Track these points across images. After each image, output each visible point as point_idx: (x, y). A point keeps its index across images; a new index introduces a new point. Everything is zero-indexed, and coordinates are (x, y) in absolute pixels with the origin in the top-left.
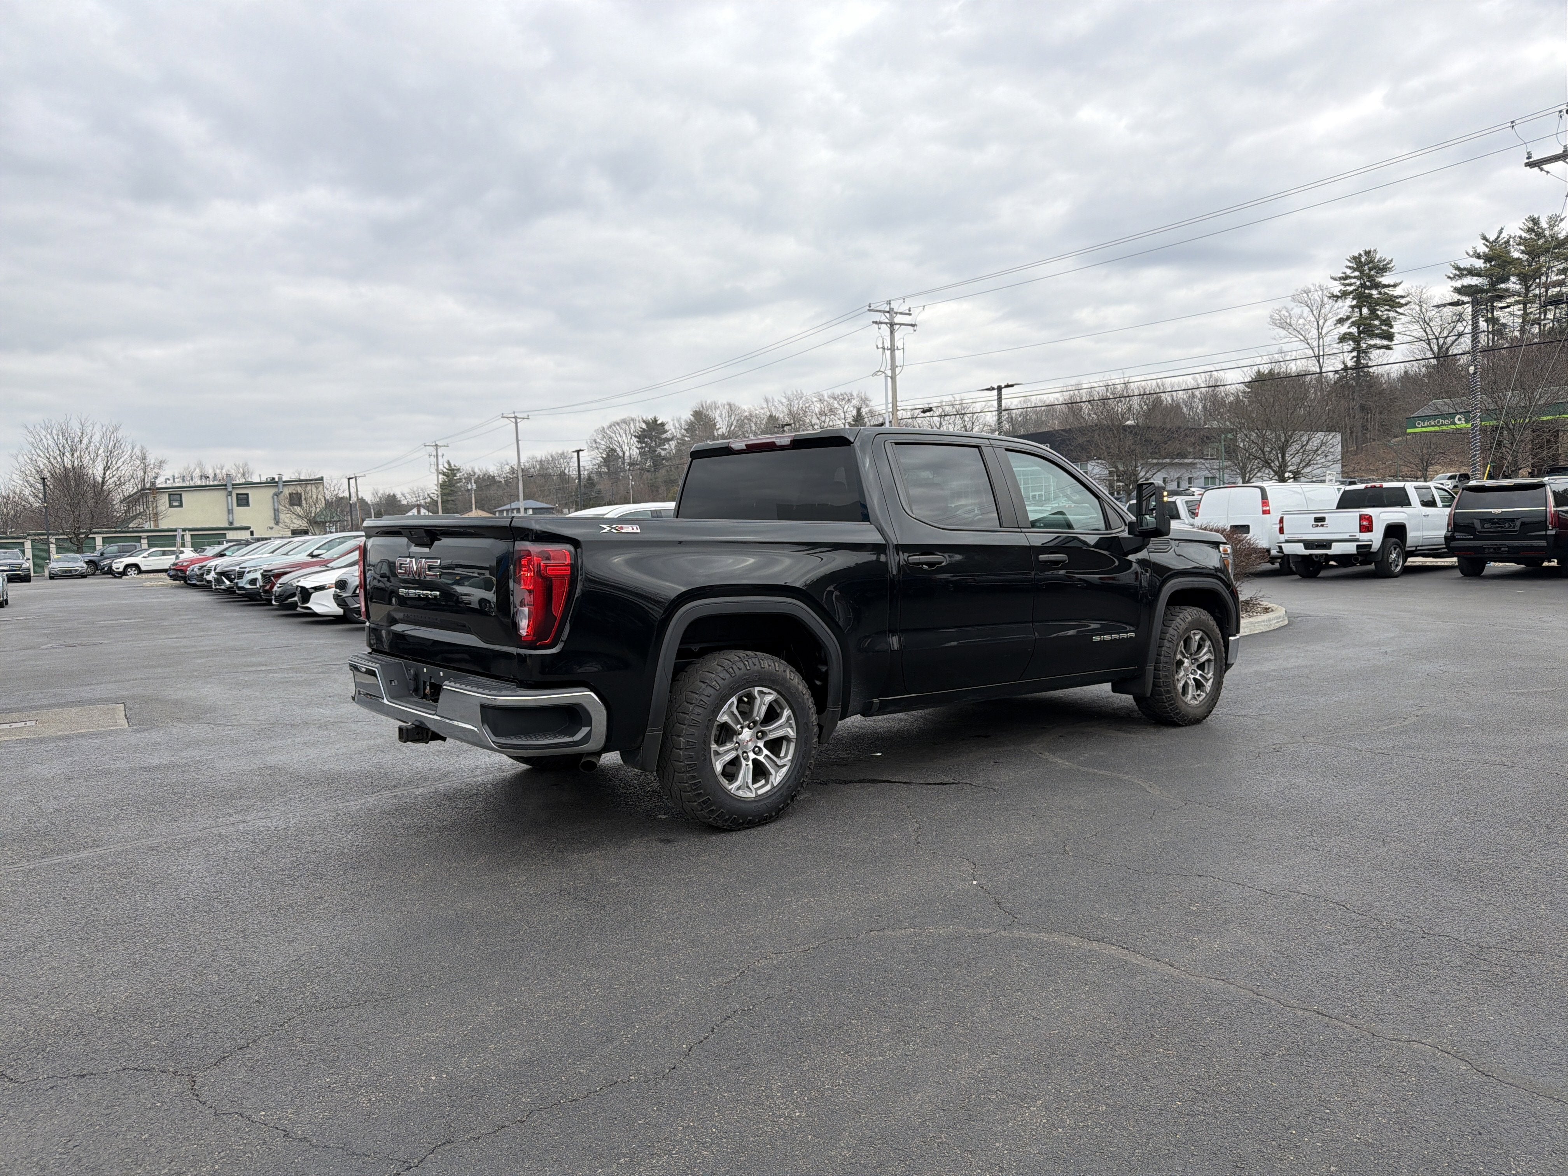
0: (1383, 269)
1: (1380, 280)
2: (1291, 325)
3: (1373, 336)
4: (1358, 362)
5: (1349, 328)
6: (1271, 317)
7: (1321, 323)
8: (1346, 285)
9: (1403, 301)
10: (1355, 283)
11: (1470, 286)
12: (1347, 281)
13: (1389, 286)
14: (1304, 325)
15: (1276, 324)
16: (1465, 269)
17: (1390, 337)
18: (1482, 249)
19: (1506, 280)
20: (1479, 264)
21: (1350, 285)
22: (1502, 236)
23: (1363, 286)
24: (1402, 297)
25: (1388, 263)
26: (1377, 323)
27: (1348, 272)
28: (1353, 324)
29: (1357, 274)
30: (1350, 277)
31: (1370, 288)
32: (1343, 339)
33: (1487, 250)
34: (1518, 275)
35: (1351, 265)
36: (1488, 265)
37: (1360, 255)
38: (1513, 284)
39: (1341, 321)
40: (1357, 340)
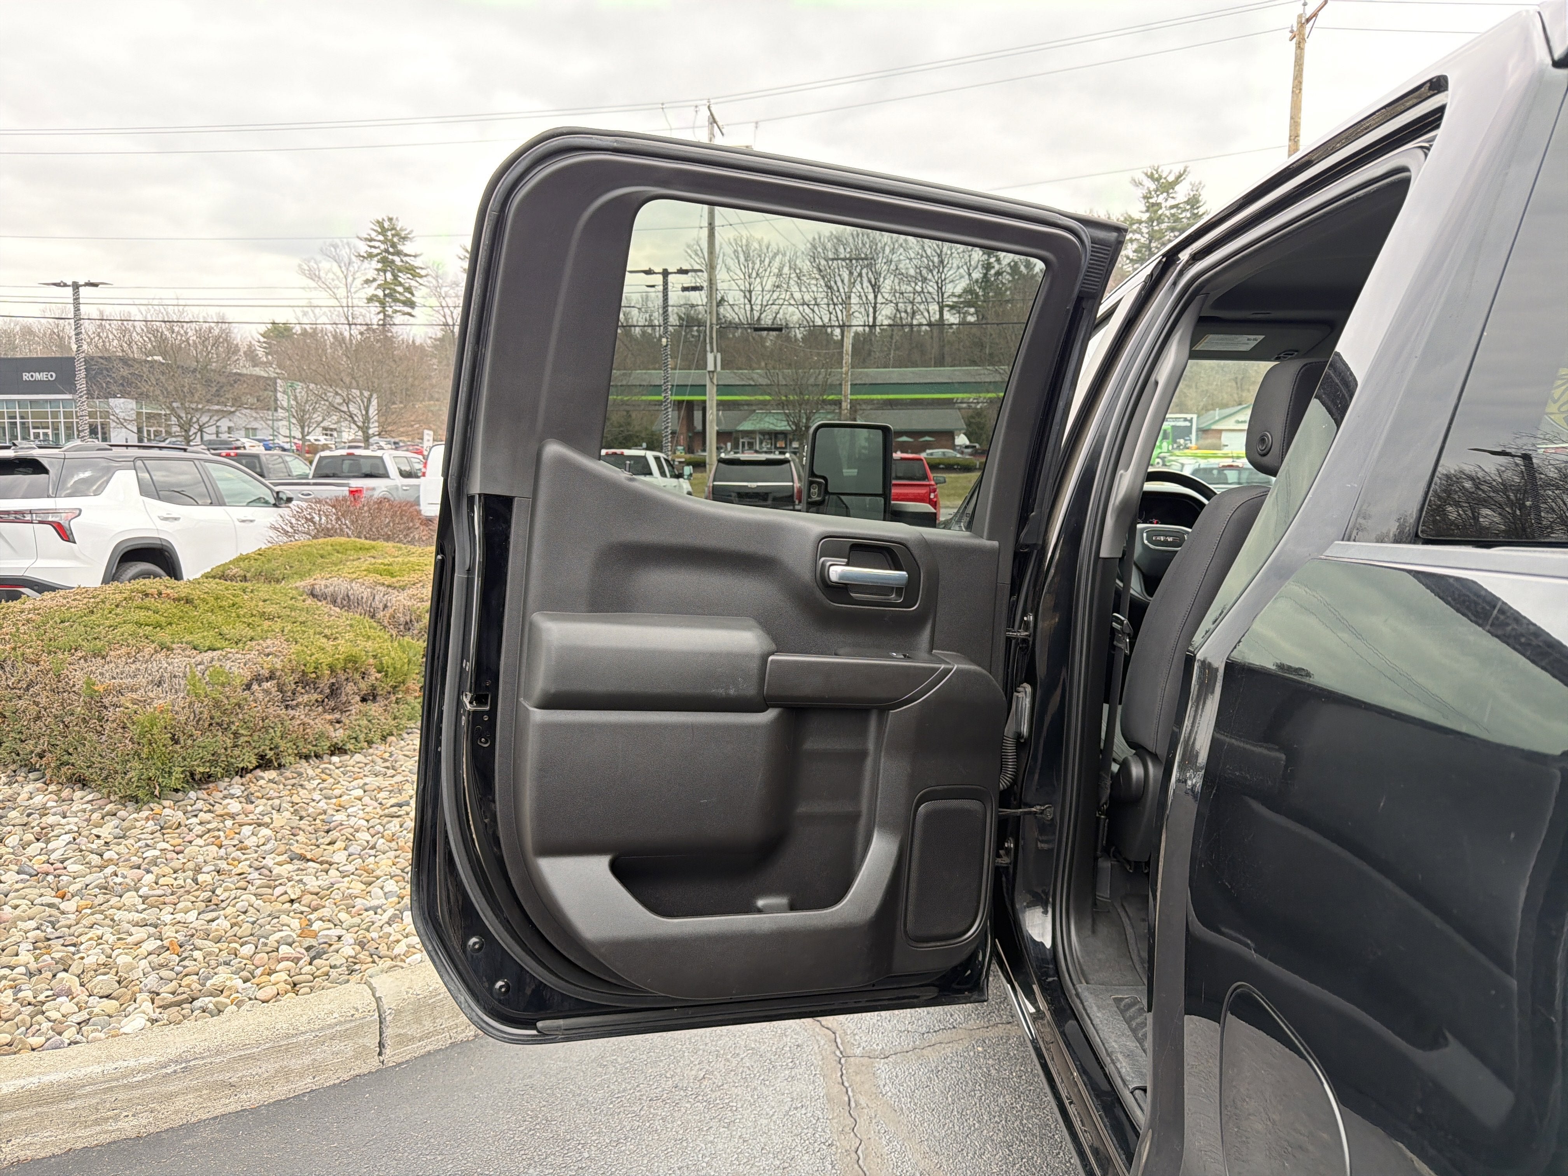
0: (405, 238)
1: (400, 247)
2: (319, 278)
3: (396, 300)
4: (384, 325)
5: (376, 289)
6: (300, 265)
7: (350, 279)
8: (371, 247)
9: (423, 272)
10: (379, 247)
12: (372, 244)
13: (410, 256)
14: (333, 280)
15: (305, 275)
17: (411, 304)
21: (375, 247)
23: (386, 251)
24: (422, 268)
25: (409, 234)
26: (400, 289)
27: (374, 235)
28: (379, 286)
29: (381, 238)
30: (375, 240)
31: (393, 254)
32: (370, 300)
35: (375, 228)
37: (383, 220)
39: (367, 282)
40: (383, 304)
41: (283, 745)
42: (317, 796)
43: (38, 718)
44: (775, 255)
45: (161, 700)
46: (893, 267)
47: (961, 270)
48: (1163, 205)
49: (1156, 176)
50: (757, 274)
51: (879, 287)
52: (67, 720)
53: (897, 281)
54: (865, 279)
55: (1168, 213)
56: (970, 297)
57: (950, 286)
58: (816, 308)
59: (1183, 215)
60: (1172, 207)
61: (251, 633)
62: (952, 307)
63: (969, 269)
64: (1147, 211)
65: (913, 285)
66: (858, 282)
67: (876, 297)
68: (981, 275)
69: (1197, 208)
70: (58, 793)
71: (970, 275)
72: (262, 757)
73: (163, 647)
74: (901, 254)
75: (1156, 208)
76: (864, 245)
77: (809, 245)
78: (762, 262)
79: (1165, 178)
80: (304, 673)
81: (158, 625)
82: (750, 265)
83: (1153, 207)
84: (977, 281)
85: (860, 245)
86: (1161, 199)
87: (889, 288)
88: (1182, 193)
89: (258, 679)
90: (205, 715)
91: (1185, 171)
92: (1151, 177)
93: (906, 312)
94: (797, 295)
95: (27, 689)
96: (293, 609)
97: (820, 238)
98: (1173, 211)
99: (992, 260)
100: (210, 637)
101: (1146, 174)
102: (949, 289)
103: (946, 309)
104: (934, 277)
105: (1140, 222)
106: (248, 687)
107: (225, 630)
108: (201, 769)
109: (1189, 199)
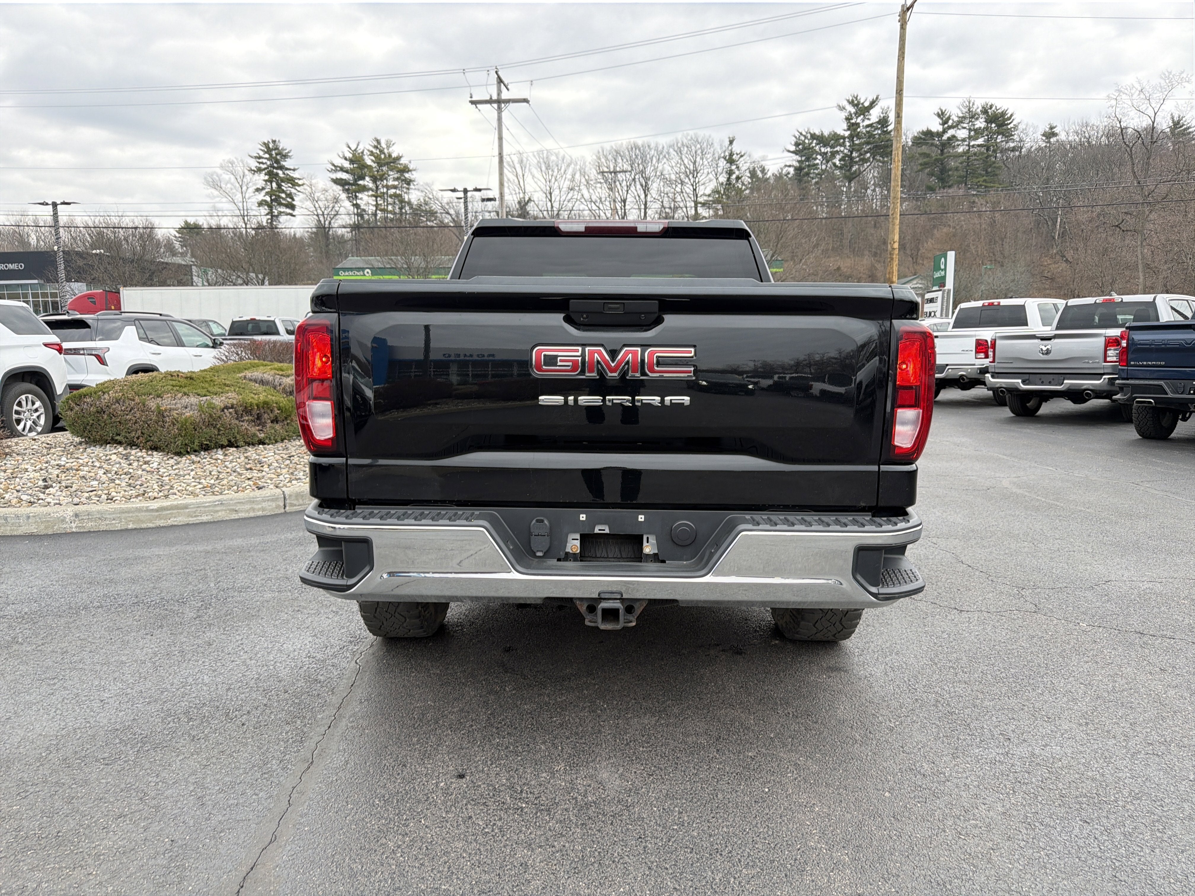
0: (285, 156)
1: (283, 163)
2: (221, 187)
3: (280, 204)
4: (271, 223)
5: (264, 196)
6: (205, 178)
7: (244, 188)
8: (260, 163)
9: (300, 182)
10: (266, 163)
11: (341, 179)
12: (261, 160)
13: (290, 169)
14: (232, 189)
15: (210, 185)
16: (338, 166)
17: (292, 207)
18: (349, 155)
19: (363, 178)
20: (347, 165)
21: (263, 163)
22: (359, 148)
23: (272, 165)
24: (299, 179)
25: (289, 152)
26: (283, 195)
27: (261, 153)
28: (267, 193)
29: (267, 156)
30: (263, 158)
31: (277, 168)
32: (260, 204)
33: (351, 156)
34: (370, 177)
35: (263, 148)
36: (352, 166)
37: (268, 142)
38: (367, 182)
39: (258, 190)
40: (270, 207)
41: (238, 437)
42: (254, 455)
43: (136, 423)
44: (569, 166)
45: (188, 413)
46: (658, 173)
47: (710, 176)
48: (861, 125)
49: (856, 102)
50: (556, 180)
51: (648, 188)
52: (149, 423)
53: (662, 184)
54: (638, 183)
55: (864, 131)
56: (717, 196)
57: (702, 187)
58: (601, 206)
59: (876, 132)
60: (867, 126)
61: (221, 390)
62: (703, 204)
63: (716, 175)
64: (848, 129)
65: (674, 186)
66: (633, 185)
67: (646, 196)
68: (726, 179)
69: (887, 127)
70: (147, 453)
71: (717, 179)
72: (229, 441)
73: (185, 394)
74: (665, 163)
75: (855, 127)
76: (636, 156)
77: (595, 157)
78: (559, 170)
79: (863, 104)
80: (246, 407)
81: (181, 386)
82: (550, 173)
83: (853, 127)
84: (722, 184)
85: (634, 156)
86: (859, 120)
87: (656, 189)
88: (875, 115)
89: (227, 408)
90: (207, 420)
91: (877, 98)
92: (851, 103)
93: (670, 208)
94: (587, 196)
95: (130, 411)
96: (238, 383)
97: (603, 152)
98: (868, 129)
99: (734, 167)
100: (204, 392)
101: (848, 101)
102: (701, 190)
103: (699, 205)
104: (690, 180)
105: (844, 138)
106: (223, 410)
107: (210, 389)
108: (205, 443)
109: (880, 120)
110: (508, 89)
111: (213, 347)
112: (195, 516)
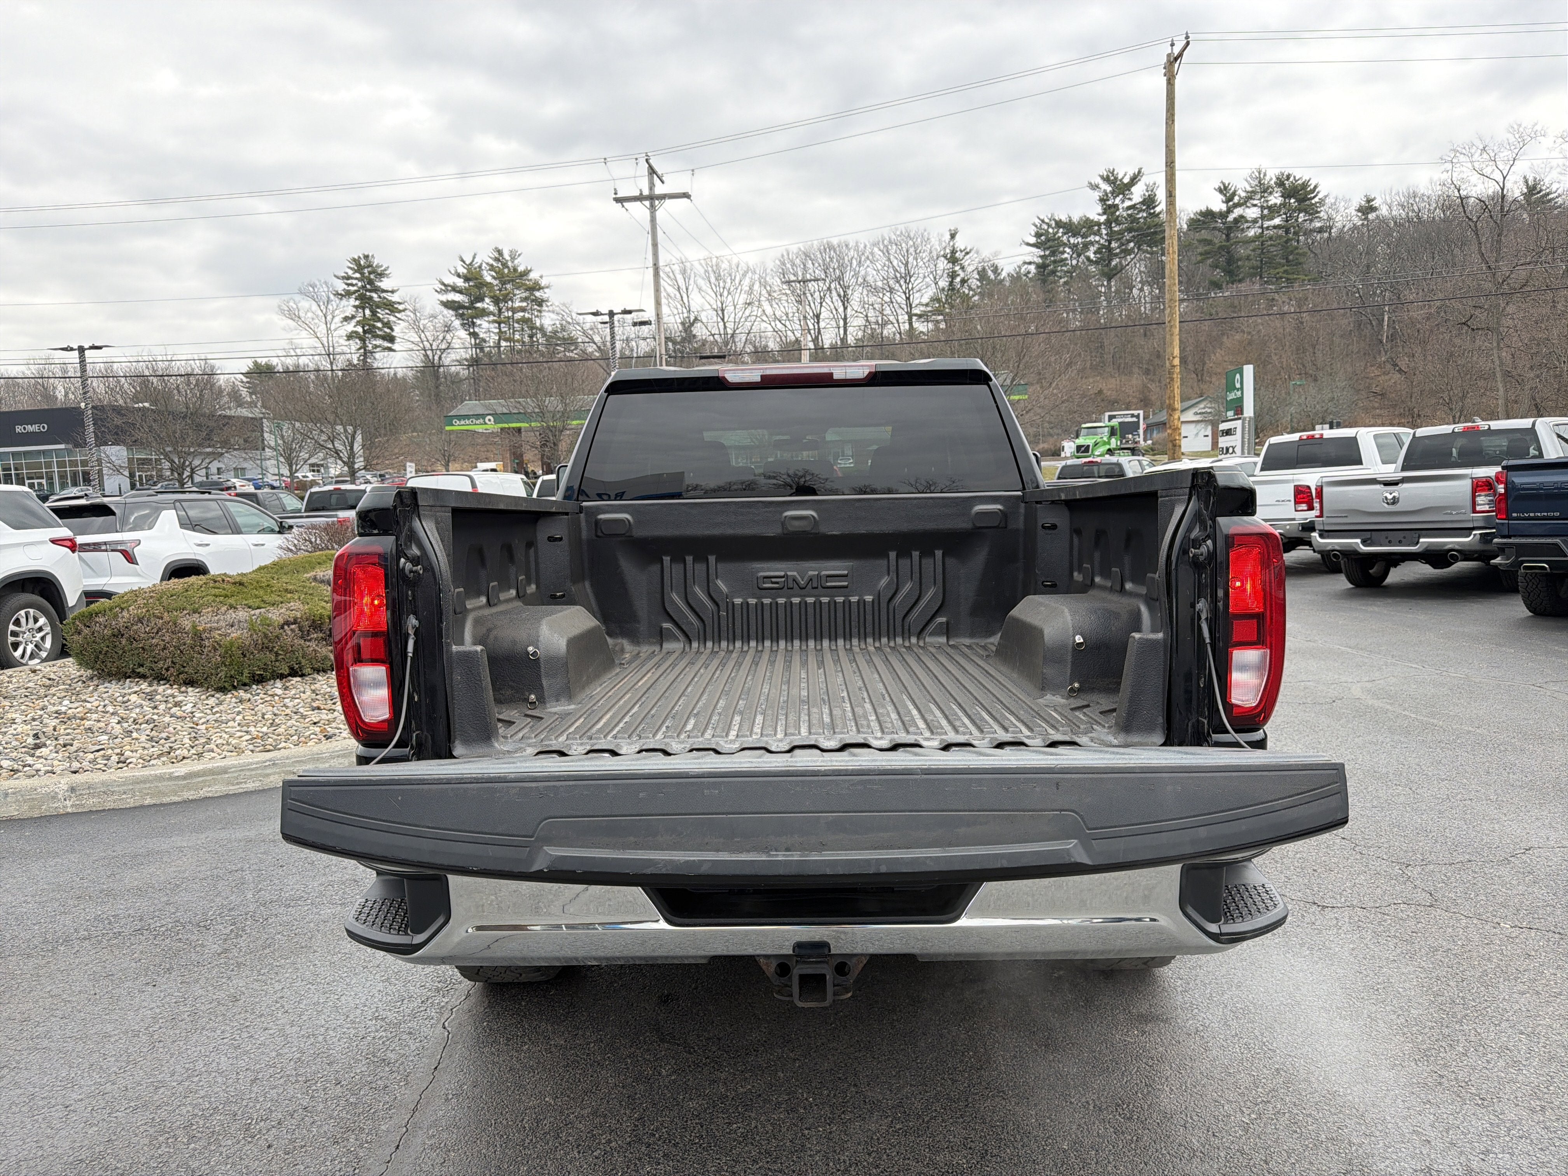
0: (381, 275)
1: (379, 284)
2: (299, 317)
3: (376, 336)
4: (365, 361)
5: (355, 326)
6: (279, 306)
7: (329, 318)
8: (348, 285)
9: (401, 307)
10: (356, 284)
11: (454, 302)
12: (349, 282)
13: (387, 291)
14: (313, 319)
15: (285, 315)
16: (449, 286)
17: (391, 339)
18: (462, 270)
19: (482, 300)
20: (460, 283)
21: (352, 285)
22: (476, 261)
23: (363, 287)
24: (399, 303)
25: (385, 270)
26: (379, 325)
27: (350, 272)
28: (358, 323)
29: (358, 275)
30: (352, 278)
31: (370, 291)
32: (350, 337)
33: (465, 271)
34: (491, 297)
35: (352, 266)
36: (467, 285)
37: (359, 257)
38: (487, 304)
39: (346, 319)
40: (363, 340)
41: (303, 662)
42: (325, 686)
43: (164, 649)
44: (744, 275)
45: (235, 634)
46: (860, 280)
47: (928, 279)
48: (1120, 207)
49: (1112, 178)
50: (729, 293)
51: (848, 299)
52: (182, 648)
53: (865, 292)
54: (834, 294)
55: (1125, 214)
56: (937, 305)
57: (917, 295)
58: (788, 323)
59: (1140, 215)
60: (1129, 208)
61: (281, 599)
62: (920, 316)
63: (935, 278)
64: (1104, 213)
65: (881, 295)
66: (827, 296)
67: (845, 308)
68: (947, 284)
69: (1154, 208)
70: (179, 689)
71: (936, 283)
72: (292, 668)
73: (231, 607)
74: (868, 266)
75: (1112, 210)
76: (831, 259)
77: (778, 262)
78: (733, 280)
79: (1121, 180)
80: (314, 621)
81: (226, 596)
82: (722, 284)
83: (1109, 209)
84: (943, 289)
85: (828, 260)
86: (1117, 201)
87: (858, 300)
88: (1138, 193)
89: (287, 623)
90: (260, 642)
91: (1139, 172)
92: (1106, 179)
93: (877, 323)
94: (769, 311)
95: (157, 633)
96: (304, 587)
97: (788, 255)
98: (1129, 212)
99: (957, 268)
100: (257, 602)
101: (1102, 177)
102: (916, 299)
103: (914, 318)
104: (901, 286)
105: (1099, 224)
106: (282, 627)
107: (265, 598)
108: (259, 672)
109: (1144, 200)
110: (663, 182)
111: (279, 532)
112: (238, 784)
